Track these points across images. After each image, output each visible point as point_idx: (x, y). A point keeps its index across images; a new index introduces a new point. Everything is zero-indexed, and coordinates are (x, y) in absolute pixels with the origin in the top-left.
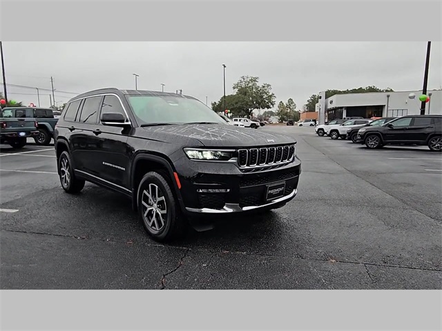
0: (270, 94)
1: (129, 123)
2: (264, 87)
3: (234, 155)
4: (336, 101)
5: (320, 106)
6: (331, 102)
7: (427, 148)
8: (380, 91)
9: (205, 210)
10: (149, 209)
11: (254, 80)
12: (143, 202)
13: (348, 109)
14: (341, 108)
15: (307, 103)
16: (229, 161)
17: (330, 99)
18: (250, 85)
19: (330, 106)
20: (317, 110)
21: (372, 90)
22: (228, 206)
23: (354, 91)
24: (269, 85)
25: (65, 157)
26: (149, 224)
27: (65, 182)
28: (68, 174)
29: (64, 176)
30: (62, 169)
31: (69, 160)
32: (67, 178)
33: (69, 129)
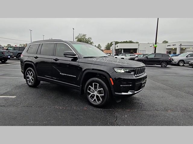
0: (92, 42)
1: (77, 56)
2: (89, 39)
3: (133, 71)
4: (120, 46)
5: (112, 48)
6: (117, 46)
7: (160, 66)
8: (134, 43)
9: (123, 94)
10: (91, 94)
11: (84, 35)
12: (88, 91)
13: (124, 49)
14: (121, 49)
15: (106, 46)
16: (131, 73)
18: (83, 37)
19: (117, 48)
20: (111, 49)
21: (131, 42)
22: (131, 92)
23: (124, 42)
24: (91, 38)
25: (31, 71)
26: (92, 101)
27: (30, 82)
28: (32, 78)
29: (29, 79)
30: (27, 76)
31: (34, 72)
32: (31, 80)
33: (35, 57)
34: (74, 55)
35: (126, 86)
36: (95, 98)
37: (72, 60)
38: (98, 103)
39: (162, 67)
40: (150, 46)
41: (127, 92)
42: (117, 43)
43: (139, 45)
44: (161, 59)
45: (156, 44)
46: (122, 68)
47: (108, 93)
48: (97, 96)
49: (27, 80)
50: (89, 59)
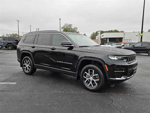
0: (77, 32)
1: (73, 45)
2: (74, 29)
3: (126, 58)
4: (105, 36)
5: (98, 37)
6: (103, 36)
8: (119, 32)
9: (117, 79)
10: (87, 79)
11: (70, 25)
12: (84, 77)
13: (110, 39)
14: (107, 38)
15: (91, 36)
16: (124, 60)
17: (102, 35)
18: (69, 27)
19: (102, 37)
20: (97, 39)
21: (116, 31)
22: (123, 77)
23: (109, 32)
24: (76, 28)
25: (27, 59)
26: (88, 86)
27: (26, 70)
28: (29, 66)
29: (26, 67)
30: (24, 64)
31: (31, 60)
32: (28, 68)
33: (32, 47)
34: (71, 45)
35: (120, 71)
36: (91, 83)
37: (68, 49)
38: (94, 87)
39: (149, 55)
40: (136, 35)
41: (120, 77)
42: (102, 32)
43: (124, 34)
44: (148, 48)
45: (142, 33)
46: (115, 55)
47: (103, 78)
48: (93, 81)
49: (24, 68)
50: (84, 48)
